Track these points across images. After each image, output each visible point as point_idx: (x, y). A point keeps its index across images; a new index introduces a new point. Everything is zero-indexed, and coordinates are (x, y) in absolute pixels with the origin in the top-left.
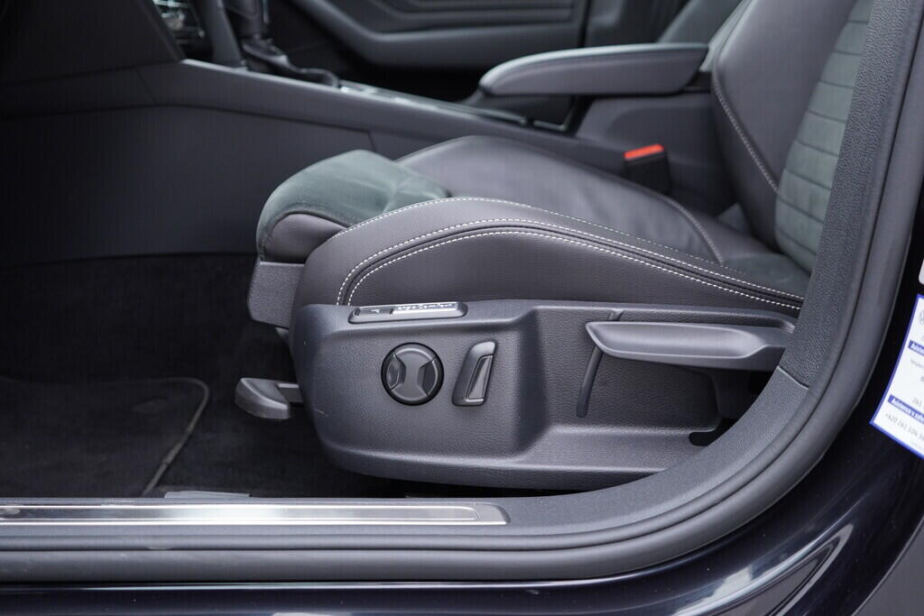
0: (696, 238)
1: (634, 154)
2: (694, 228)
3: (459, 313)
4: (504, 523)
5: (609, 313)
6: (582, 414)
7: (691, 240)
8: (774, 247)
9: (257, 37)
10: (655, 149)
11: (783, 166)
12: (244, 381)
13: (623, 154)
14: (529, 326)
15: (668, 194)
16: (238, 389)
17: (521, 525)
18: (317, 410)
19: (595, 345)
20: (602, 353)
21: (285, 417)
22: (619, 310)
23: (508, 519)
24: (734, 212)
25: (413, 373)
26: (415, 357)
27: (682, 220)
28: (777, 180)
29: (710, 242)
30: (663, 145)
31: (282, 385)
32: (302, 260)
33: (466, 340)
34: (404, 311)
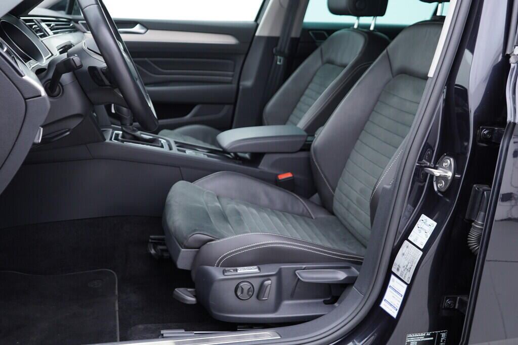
0: (306, 210)
1: (282, 177)
2: (304, 206)
3: (259, 271)
4: (280, 337)
5: (302, 267)
6: (292, 297)
7: (303, 211)
8: (332, 213)
9: (128, 125)
10: (289, 175)
11: (336, 186)
12: (176, 289)
13: (277, 175)
14: (279, 274)
15: (292, 191)
16: (174, 292)
17: (286, 338)
18: (211, 302)
19: (297, 276)
20: (299, 279)
21: (194, 303)
22: (304, 266)
23: (281, 336)
24: (316, 196)
25: (245, 291)
26: (245, 286)
27: (300, 203)
28: (334, 190)
29: (310, 211)
30: (292, 173)
31: (189, 290)
32: (199, 248)
33: (261, 279)
34: (241, 270)
